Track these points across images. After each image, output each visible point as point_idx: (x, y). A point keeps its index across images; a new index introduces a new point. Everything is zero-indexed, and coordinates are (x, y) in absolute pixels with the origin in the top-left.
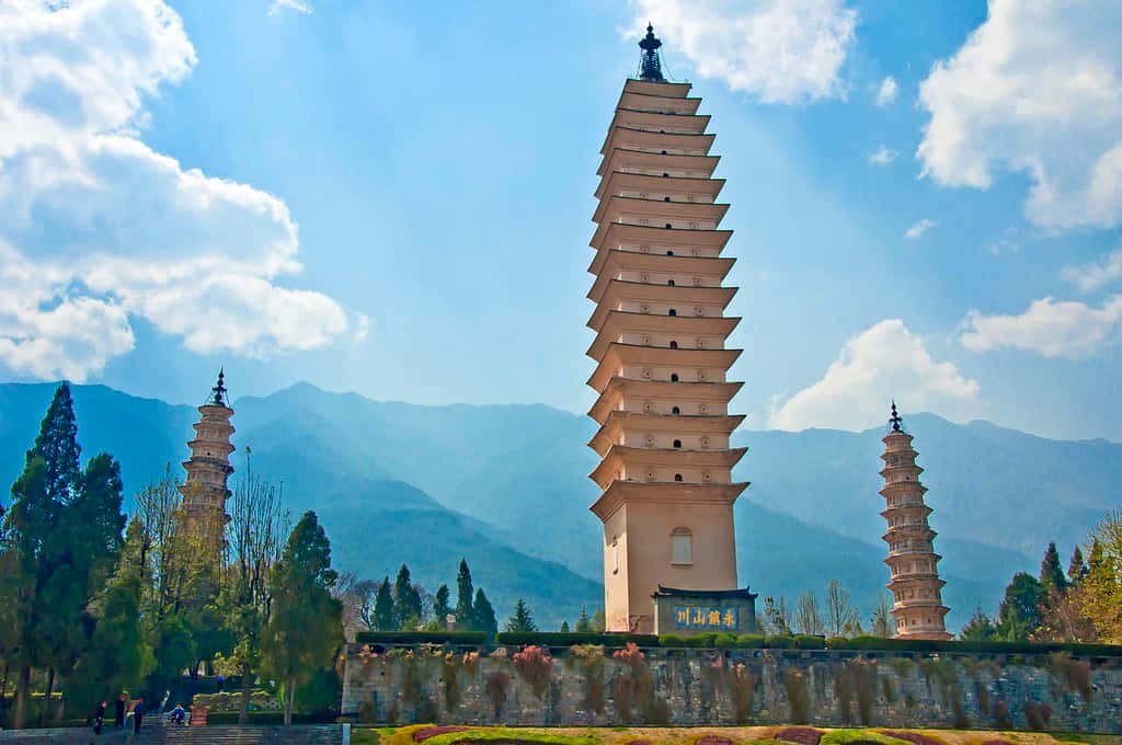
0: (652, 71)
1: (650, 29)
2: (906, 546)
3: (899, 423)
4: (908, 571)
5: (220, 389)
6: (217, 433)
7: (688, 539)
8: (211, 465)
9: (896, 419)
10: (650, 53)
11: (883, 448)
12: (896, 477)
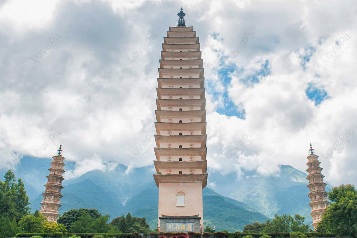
0: (182, 24)
1: (182, 9)
2: (315, 199)
3: (313, 151)
4: (317, 208)
5: (60, 150)
6: (58, 166)
7: (183, 196)
8: (55, 177)
9: (312, 150)
10: (181, 18)
11: (307, 161)
12: (312, 172)
